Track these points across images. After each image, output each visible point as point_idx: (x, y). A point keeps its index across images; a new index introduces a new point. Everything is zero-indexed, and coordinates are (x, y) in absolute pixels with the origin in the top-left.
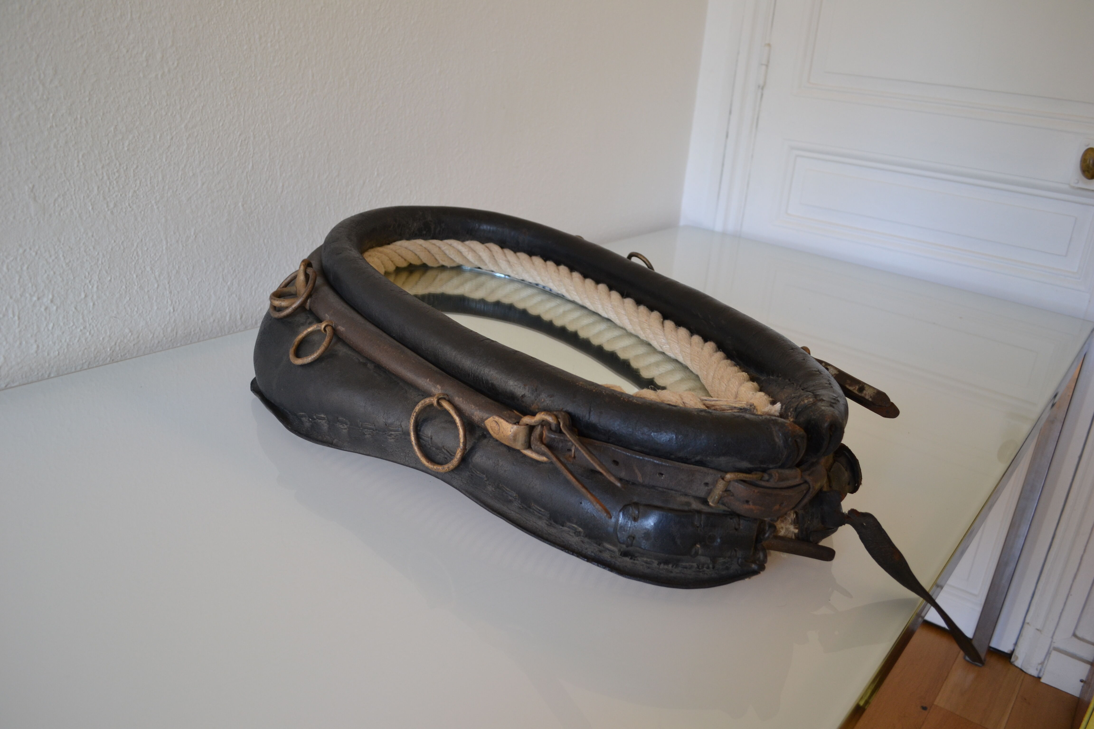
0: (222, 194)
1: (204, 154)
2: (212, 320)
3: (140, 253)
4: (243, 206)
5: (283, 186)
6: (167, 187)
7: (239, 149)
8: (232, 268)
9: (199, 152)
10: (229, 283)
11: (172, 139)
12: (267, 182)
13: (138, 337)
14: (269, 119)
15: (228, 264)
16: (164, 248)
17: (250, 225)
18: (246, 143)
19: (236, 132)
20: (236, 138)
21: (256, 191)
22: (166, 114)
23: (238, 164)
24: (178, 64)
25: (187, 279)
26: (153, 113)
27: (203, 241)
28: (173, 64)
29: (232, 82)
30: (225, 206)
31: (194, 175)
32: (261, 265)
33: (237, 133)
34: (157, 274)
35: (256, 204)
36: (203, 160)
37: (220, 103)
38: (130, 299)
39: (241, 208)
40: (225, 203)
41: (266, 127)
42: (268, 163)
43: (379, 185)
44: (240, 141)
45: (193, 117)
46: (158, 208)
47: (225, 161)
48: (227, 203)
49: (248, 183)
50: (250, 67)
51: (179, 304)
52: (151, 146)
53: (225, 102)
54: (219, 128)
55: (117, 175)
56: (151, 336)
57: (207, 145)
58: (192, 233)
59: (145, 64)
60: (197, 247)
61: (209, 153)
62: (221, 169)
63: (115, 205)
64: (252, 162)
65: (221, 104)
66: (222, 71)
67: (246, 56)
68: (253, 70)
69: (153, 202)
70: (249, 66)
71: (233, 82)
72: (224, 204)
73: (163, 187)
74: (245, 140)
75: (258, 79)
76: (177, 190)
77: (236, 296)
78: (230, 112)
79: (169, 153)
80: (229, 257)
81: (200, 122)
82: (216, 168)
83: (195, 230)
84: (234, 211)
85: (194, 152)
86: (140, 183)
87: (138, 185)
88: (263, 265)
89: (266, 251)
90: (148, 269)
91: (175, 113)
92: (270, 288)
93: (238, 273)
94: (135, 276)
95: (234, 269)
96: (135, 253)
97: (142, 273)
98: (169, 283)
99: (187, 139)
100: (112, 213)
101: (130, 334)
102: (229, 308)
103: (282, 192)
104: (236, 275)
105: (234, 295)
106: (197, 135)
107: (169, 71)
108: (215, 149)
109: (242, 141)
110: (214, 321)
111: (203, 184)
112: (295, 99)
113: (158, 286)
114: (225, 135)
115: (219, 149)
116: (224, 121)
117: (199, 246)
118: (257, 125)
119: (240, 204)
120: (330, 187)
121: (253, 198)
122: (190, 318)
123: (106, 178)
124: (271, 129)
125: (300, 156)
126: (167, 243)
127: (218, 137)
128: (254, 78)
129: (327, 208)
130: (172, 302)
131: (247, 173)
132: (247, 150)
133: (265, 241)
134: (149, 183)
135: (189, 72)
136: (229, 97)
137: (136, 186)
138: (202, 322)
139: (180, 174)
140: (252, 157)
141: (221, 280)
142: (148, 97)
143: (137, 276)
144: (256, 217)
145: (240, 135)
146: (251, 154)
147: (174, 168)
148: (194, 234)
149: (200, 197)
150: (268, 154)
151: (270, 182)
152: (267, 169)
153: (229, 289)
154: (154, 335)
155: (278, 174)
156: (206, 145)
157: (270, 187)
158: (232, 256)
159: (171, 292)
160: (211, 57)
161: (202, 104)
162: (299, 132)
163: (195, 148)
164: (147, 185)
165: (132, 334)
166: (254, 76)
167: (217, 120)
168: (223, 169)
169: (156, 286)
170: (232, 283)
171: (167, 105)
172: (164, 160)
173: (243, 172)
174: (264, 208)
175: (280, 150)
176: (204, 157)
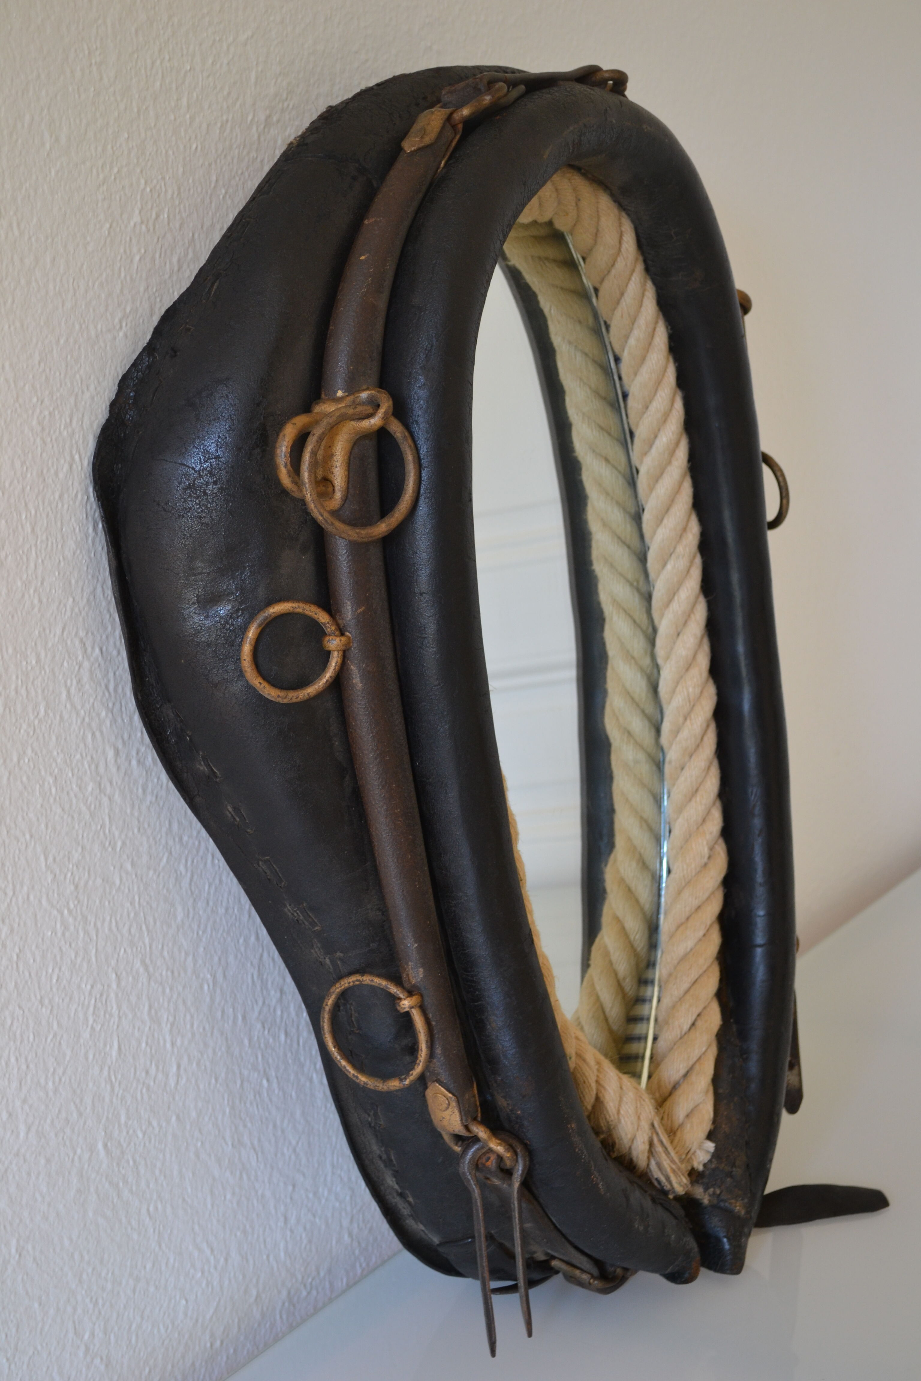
0: (65, 1138)
1: (26, 1060)
4: (105, 1146)
5: (179, 1067)
7: (91, 1022)
9: (17, 1060)
10: (86, 1337)
12: (147, 1073)
14: (144, 928)
15: (84, 1292)
17: (121, 1184)
18: (104, 1002)
19: (84, 986)
20: (85, 999)
21: (129, 1103)
23: (91, 1057)
25: (8, 1359)
27: (35, 1259)
29: (69, 874)
30: (73, 1161)
31: (10, 1115)
32: (145, 1268)
33: (86, 986)
35: (131, 1132)
36: (26, 1075)
37: (50, 933)
39: (102, 1153)
40: (71, 1155)
41: (139, 949)
42: (147, 1029)
44: (93, 1001)
47: (68, 1058)
48: (75, 1153)
49: (112, 1089)
50: (101, 827)
53: (59, 925)
54: (51, 989)
57: (31, 1038)
58: (13, 1251)
60: (23, 1279)
61: (36, 1055)
62: (60, 1079)
64: (118, 1037)
65: (52, 933)
66: (51, 859)
67: (93, 806)
68: (107, 831)
70: (99, 827)
71: (72, 874)
72: (71, 1158)
74: (101, 995)
75: (118, 849)
77: (102, 1359)
78: (70, 945)
80: (85, 1276)
81: (16, 992)
82: (50, 1084)
83: (18, 1241)
84: (89, 1166)
88: (149, 1266)
89: (154, 1231)
92: (165, 1314)
93: (103, 1305)
95: (94, 1299)
103: (177, 1082)
104: (100, 1313)
105: (97, 1361)
106: (12, 1024)
108: (46, 1040)
109: (96, 1000)
111: (29, 1129)
114: (63, 1000)
115: (55, 1036)
116: (60, 969)
117: (27, 1275)
118: (122, 950)
119: (100, 1146)
121: (123, 1119)
124: (148, 948)
125: (206, 987)
127: (51, 1010)
128: (110, 849)
131: (109, 1068)
132: (107, 1016)
133: (151, 1209)
136: (66, 912)
140: (118, 1026)
141: (71, 1335)
144: (131, 1163)
145: (92, 987)
146: (114, 1023)
148: (17, 1250)
149: (25, 1160)
150: (146, 1008)
151: (153, 1070)
152: (147, 1044)
153: (87, 1349)
155: (168, 1045)
156: (28, 1038)
157: (154, 1082)
158: (90, 1270)
160: (28, 837)
161: (17, 950)
163: (9, 1053)
166: (110, 843)
167: (47, 972)
168: (63, 1079)
170: (93, 1334)
173: (101, 1070)
174: (144, 1134)
175: (168, 990)
176: (28, 1067)
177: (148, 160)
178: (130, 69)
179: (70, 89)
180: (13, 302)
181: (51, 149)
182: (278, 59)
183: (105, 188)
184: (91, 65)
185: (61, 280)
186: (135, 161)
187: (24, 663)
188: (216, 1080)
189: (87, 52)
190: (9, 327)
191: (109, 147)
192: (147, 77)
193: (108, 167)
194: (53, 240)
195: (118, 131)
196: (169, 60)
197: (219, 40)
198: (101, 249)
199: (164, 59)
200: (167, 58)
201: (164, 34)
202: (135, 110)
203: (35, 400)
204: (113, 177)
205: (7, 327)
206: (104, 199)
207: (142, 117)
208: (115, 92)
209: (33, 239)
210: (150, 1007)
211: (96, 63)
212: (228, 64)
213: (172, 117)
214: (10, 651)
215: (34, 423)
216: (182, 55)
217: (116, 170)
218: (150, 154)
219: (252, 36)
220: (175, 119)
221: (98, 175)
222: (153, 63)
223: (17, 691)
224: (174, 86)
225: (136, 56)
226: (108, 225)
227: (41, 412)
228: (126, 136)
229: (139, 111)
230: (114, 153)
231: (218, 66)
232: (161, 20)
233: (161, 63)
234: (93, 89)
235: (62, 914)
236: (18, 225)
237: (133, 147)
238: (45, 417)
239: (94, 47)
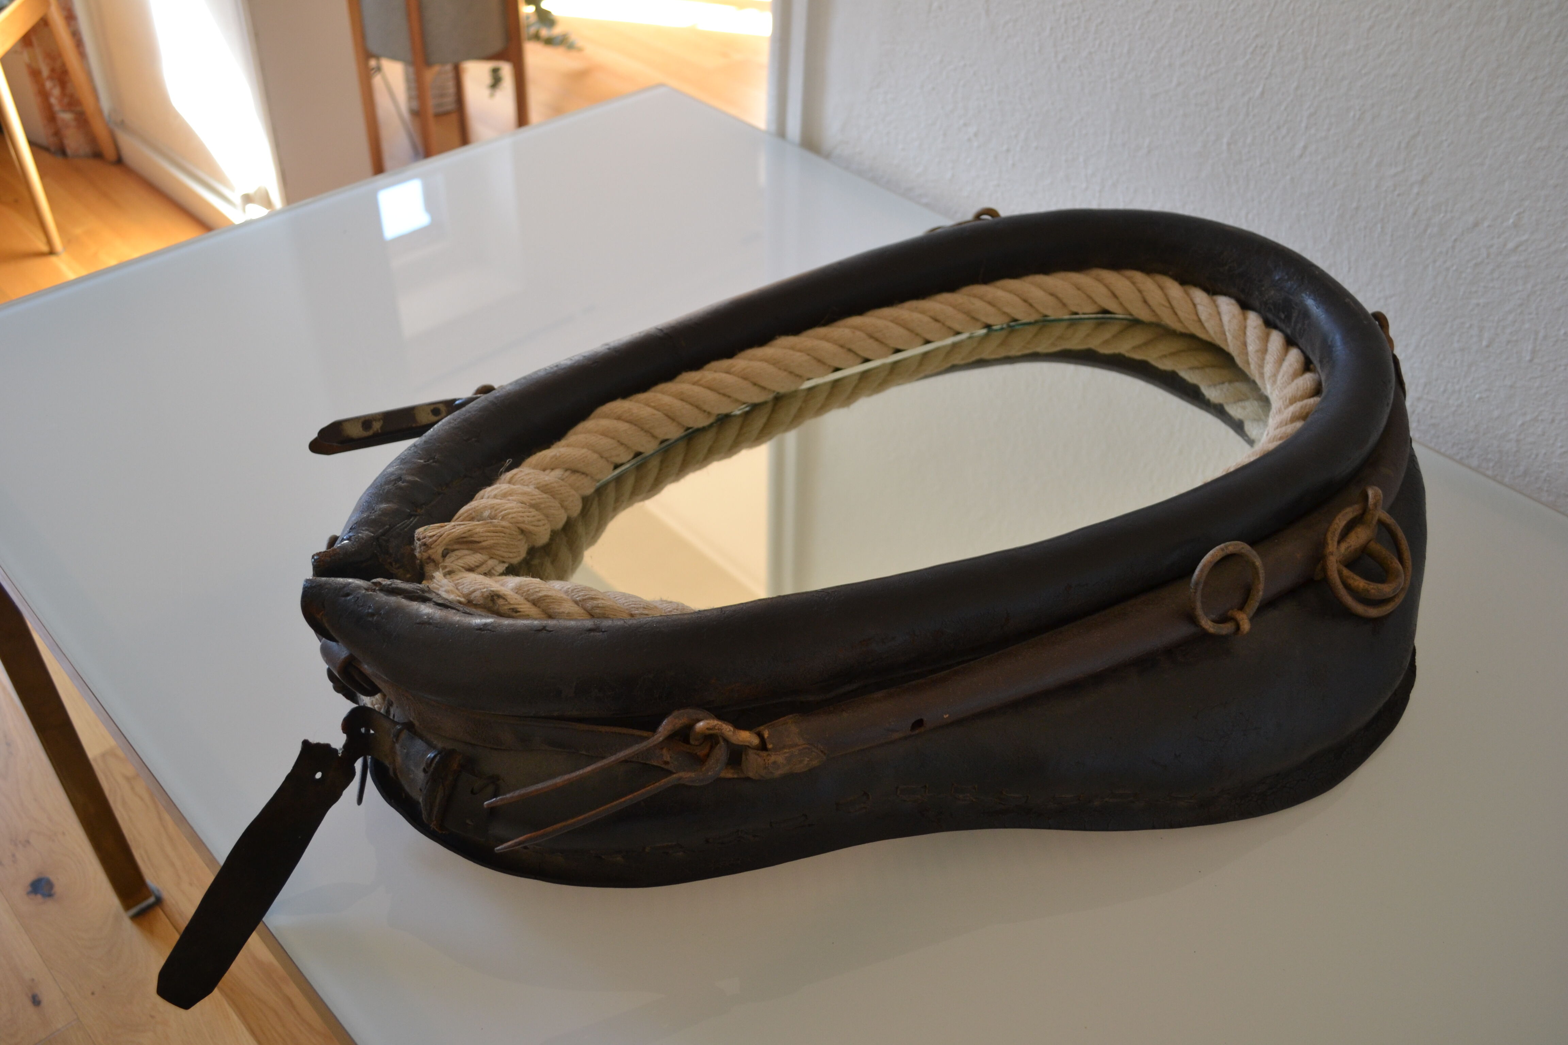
1: (1192, 41)
4: (1229, 144)
5: (1305, 148)
6: (1130, 66)
7: (1248, 57)
9: (1186, 36)
12: (1279, 128)
18: (1263, 53)
21: (1257, 134)
23: (1239, 79)
31: (1170, 65)
35: (1252, 154)
39: (1225, 147)
43: (1511, 245)
44: (1254, 45)
46: (1112, 88)
49: (1247, 114)
55: (1076, 22)
57: (1201, 31)
61: (1201, 44)
63: (1064, 60)
69: (1108, 77)
73: (1126, 64)
74: (1262, 47)
76: (1142, 76)
79: (1146, 21)
82: (1203, 70)
85: (1179, 33)
86: (1100, 45)
90: (1081, 159)
99: (1176, 10)
100: (1059, 67)
103: (1301, 156)
109: (1256, 47)
111: (1179, 84)
112: (1374, 13)
115: (1218, 43)
116: (1238, 5)
118: (1291, 31)
119: (1225, 140)
120: (1396, 193)
123: (1062, 20)
124: (1312, 47)
125: (1352, 114)
127: (1222, 26)
129: (1379, 226)
131: (1250, 99)
132: (1262, 64)
133: (1250, 216)
137: (1094, 46)
139: (1152, 55)
140: (1267, 78)
145: (1257, 36)
146: (1265, 73)
147: (1147, 44)
149: (1170, 101)
150: (1295, 84)
151: (1284, 131)
152: (1285, 109)
155: (1303, 125)
157: (1283, 139)
162: (1363, 72)
168: (1214, 76)
172: (1137, 27)
173: (1243, 94)
174: (1261, 165)
175: (1317, 88)
176: (1192, 47)
188: (1334, 185)
210: (1297, 88)
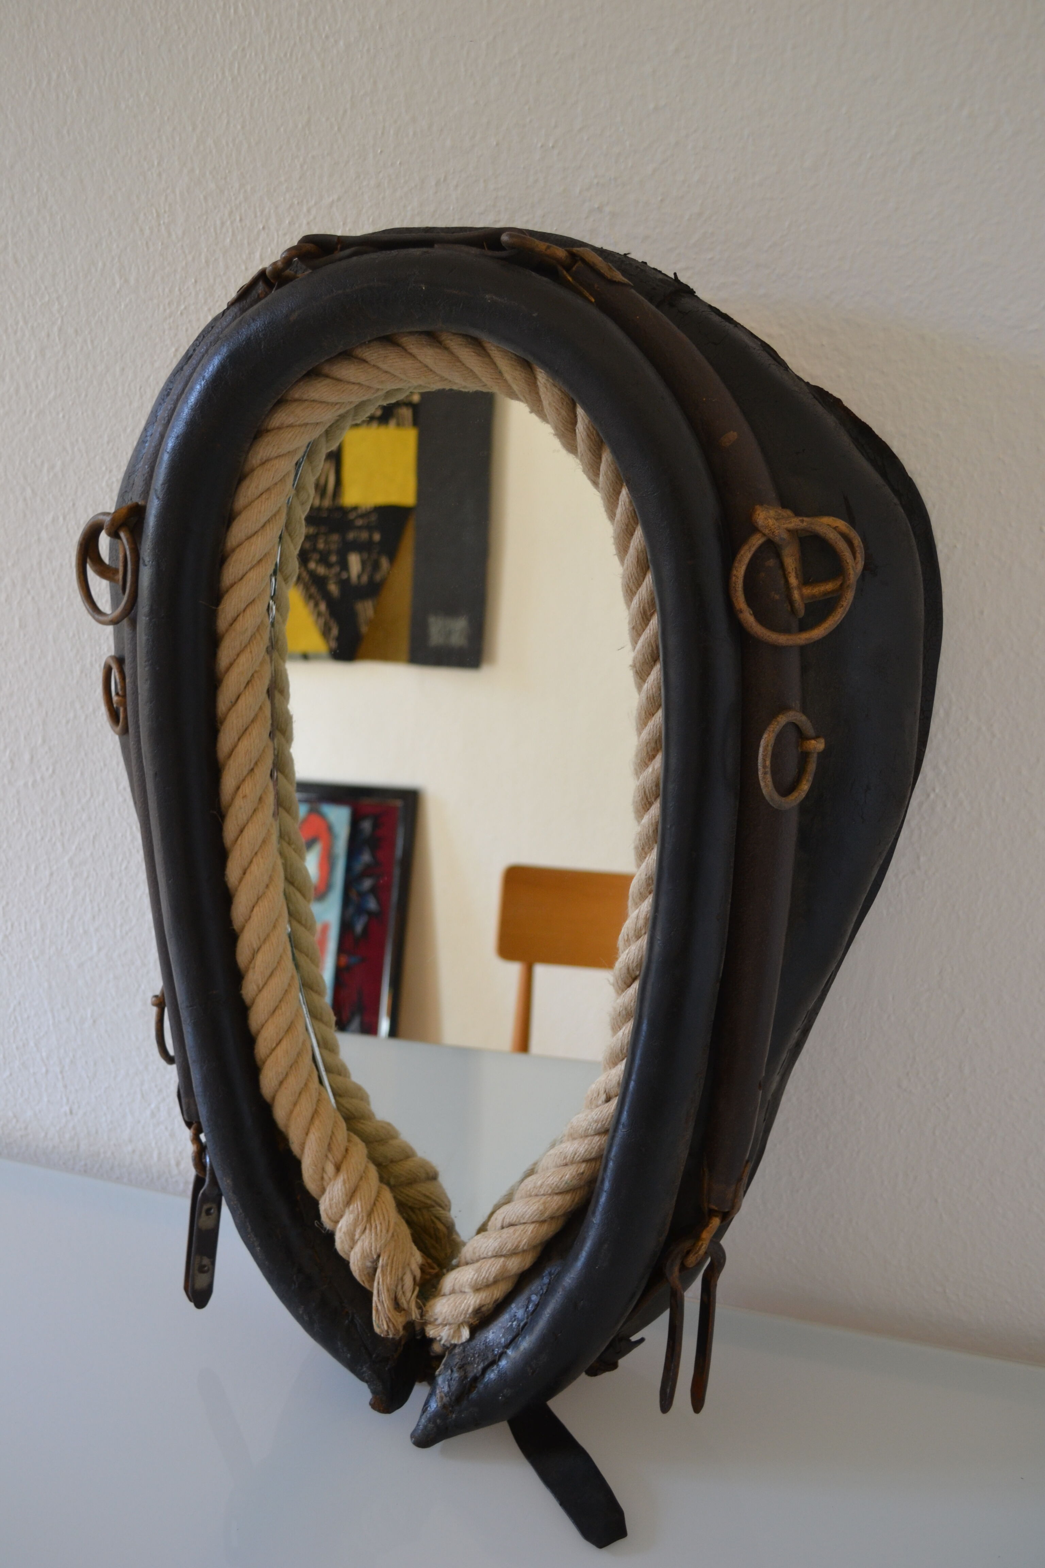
1: (98, 905)
2: (130, 1148)
3: (19, 1019)
6: (47, 941)
8: (156, 1086)
9: (91, 901)
10: (153, 1106)
11: (51, 874)
13: (26, 1128)
16: (51, 1022)
22: (42, 839)
24: (54, 772)
25: (88, 1077)
26: (24, 834)
28: (47, 769)
34: (44, 1054)
38: (11, 1075)
45: (80, 850)
46: (38, 966)
48: (140, 986)
51: (79, 1107)
52: (24, 879)
53: (128, 834)
56: (43, 1135)
57: (103, 894)
58: (89, 1016)
59: (9, 767)
62: (127, 933)
65: (122, 836)
69: (31, 956)
73: (43, 940)
76: (62, 948)
77: (166, 1128)
79: (48, 895)
85: (84, 899)
86: (12, 926)
87: (9, 927)
90: (32, 1044)
91: (54, 840)
94: (14, 1046)
96: (13, 1018)
97: (24, 1045)
98: (61, 1072)
99: (73, 879)
101: (14, 1121)
102: (156, 1143)
104: (164, 1100)
106: (88, 877)
107: (42, 778)
108: (115, 901)
110: (134, 1151)
111: (99, 950)
113: (47, 1071)
115: (122, 903)
116: (129, 862)
122: (97, 1132)
126: (54, 1017)
127: (120, 885)
130: (68, 1100)
134: (23, 928)
135: (72, 783)
137: (7, 929)
138: (115, 1145)
139: (66, 926)
142: (16, 812)
143: (17, 1048)
147: (57, 917)
153: (153, 1115)
154: (46, 1134)
159: (65, 1086)
160: (102, 764)
164: (21, 931)
165: (17, 1121)
167: (117, 859)
169: (44, 1070)
171: (42, 826)
172: (42, 902)
176: (100, 910)
177: (217, 301)
178: (199, 228)
179: (140, 243)
180: (86, 395)
181: (120, 288)
182: (371, 220)
183: (171, 320)
184: (159, 225)
185: (129, 385)
186: (203, 301)
187: (98, 648)
189: (155, 215)
190: (82, 413)
191: (177, 289)
192: (216, 234)
193: (175, 304)
194: (122, 356)
195: (186, 277)
196: (241, 220)
197: (298, 203)
198: (167, 367)
199: (235, 220)
200: (238, 219)
201: (236, 199)
202: (203, 261)
203: (104, 468)
204: (179, 313)
205: (80, 413)
206: (170, 329)
207: (211, 266)
208: (182, 246)
209: (105, 353)
211: (164, 223)
212: (308, 223)
213: (243, 268)
214: (86, 636)
215: (104, 484)
216: (256, 217)
217: (182, 307)
218: (219, 296)
219: (339, 199)
220: (246, 269)
221: (165, 310)
222: (223, 224)
223: (92, 665)
224: (246, 242)
225: (205, 218)
226: (173, 349)
227: (110, 478)
228: (193, 280)
229: (207, 262)
230: (181, 293)
231: (297, 225)
232: (232, 187)
233: (232, 223)
234: (160, 244)
235: (131, 828)
236: (92, 342)
237: (200, 290)
238: (113, 483)
239: (163, 211)
